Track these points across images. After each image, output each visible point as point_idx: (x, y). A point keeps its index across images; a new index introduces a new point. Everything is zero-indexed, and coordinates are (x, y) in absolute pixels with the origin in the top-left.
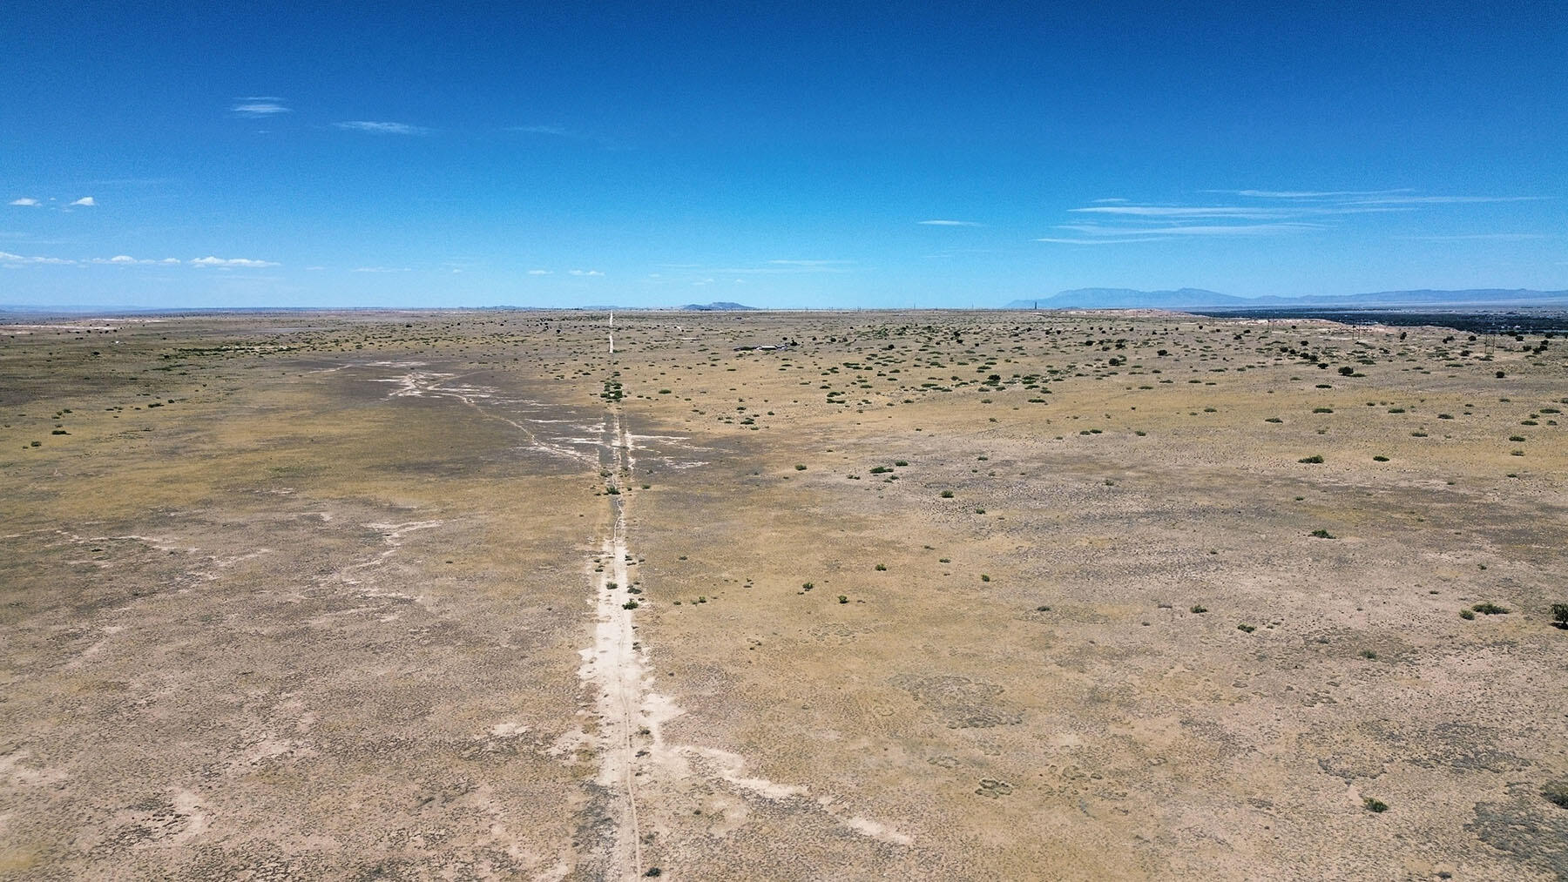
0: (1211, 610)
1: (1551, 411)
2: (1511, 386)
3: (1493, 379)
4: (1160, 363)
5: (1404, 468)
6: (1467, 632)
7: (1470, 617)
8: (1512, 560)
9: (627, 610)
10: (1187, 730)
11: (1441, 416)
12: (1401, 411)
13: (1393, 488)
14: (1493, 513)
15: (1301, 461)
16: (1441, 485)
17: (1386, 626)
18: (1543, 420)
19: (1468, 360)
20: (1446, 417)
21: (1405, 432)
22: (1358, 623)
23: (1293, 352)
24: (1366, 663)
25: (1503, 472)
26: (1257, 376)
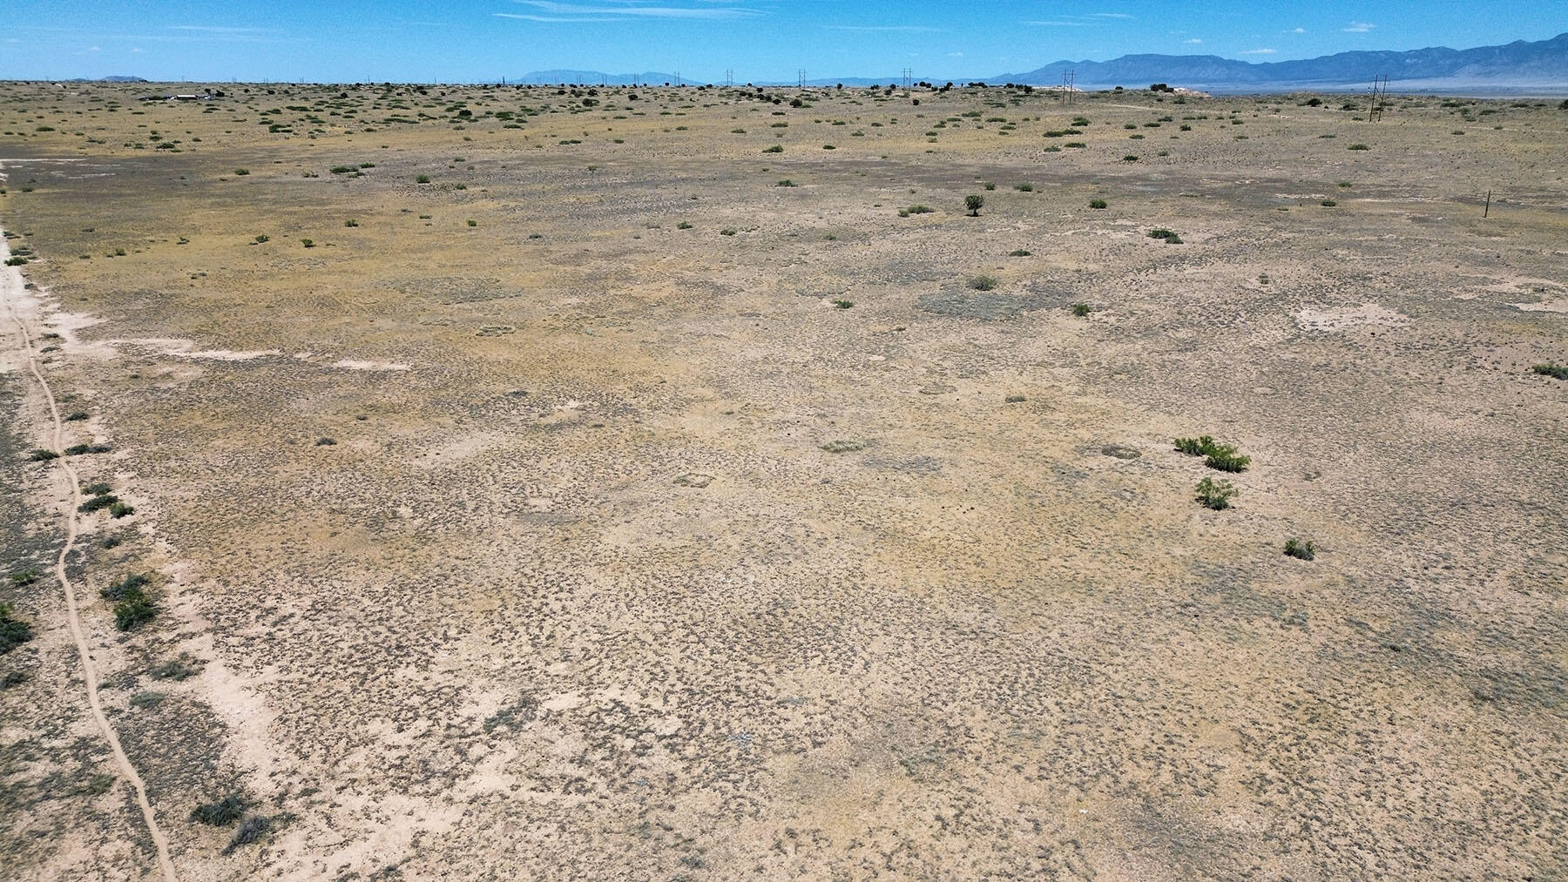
0: (696, 226)
1: (955, 120)
2: (925, 108)
3: (912, 106)
4: (632, 104)
5: (846, 150)
6: (905, 222)
7: (906, 216)
8: (933, 189)
9: (13, 267)
10: (682, 287)
11: (873, 125)
12: (843, 123)
13: (840, 162)
14: (917, 169)
15: (764, 152)
16: (879, 159)
17: (842, 225)
18: (949, 125)
19: (891, 97)
20: (878, 125)
21: (847, 134)
22: (821, 224)
23: (751, 95)
24: (828, 242)
25: (923, 151)
26: (722, 110)
